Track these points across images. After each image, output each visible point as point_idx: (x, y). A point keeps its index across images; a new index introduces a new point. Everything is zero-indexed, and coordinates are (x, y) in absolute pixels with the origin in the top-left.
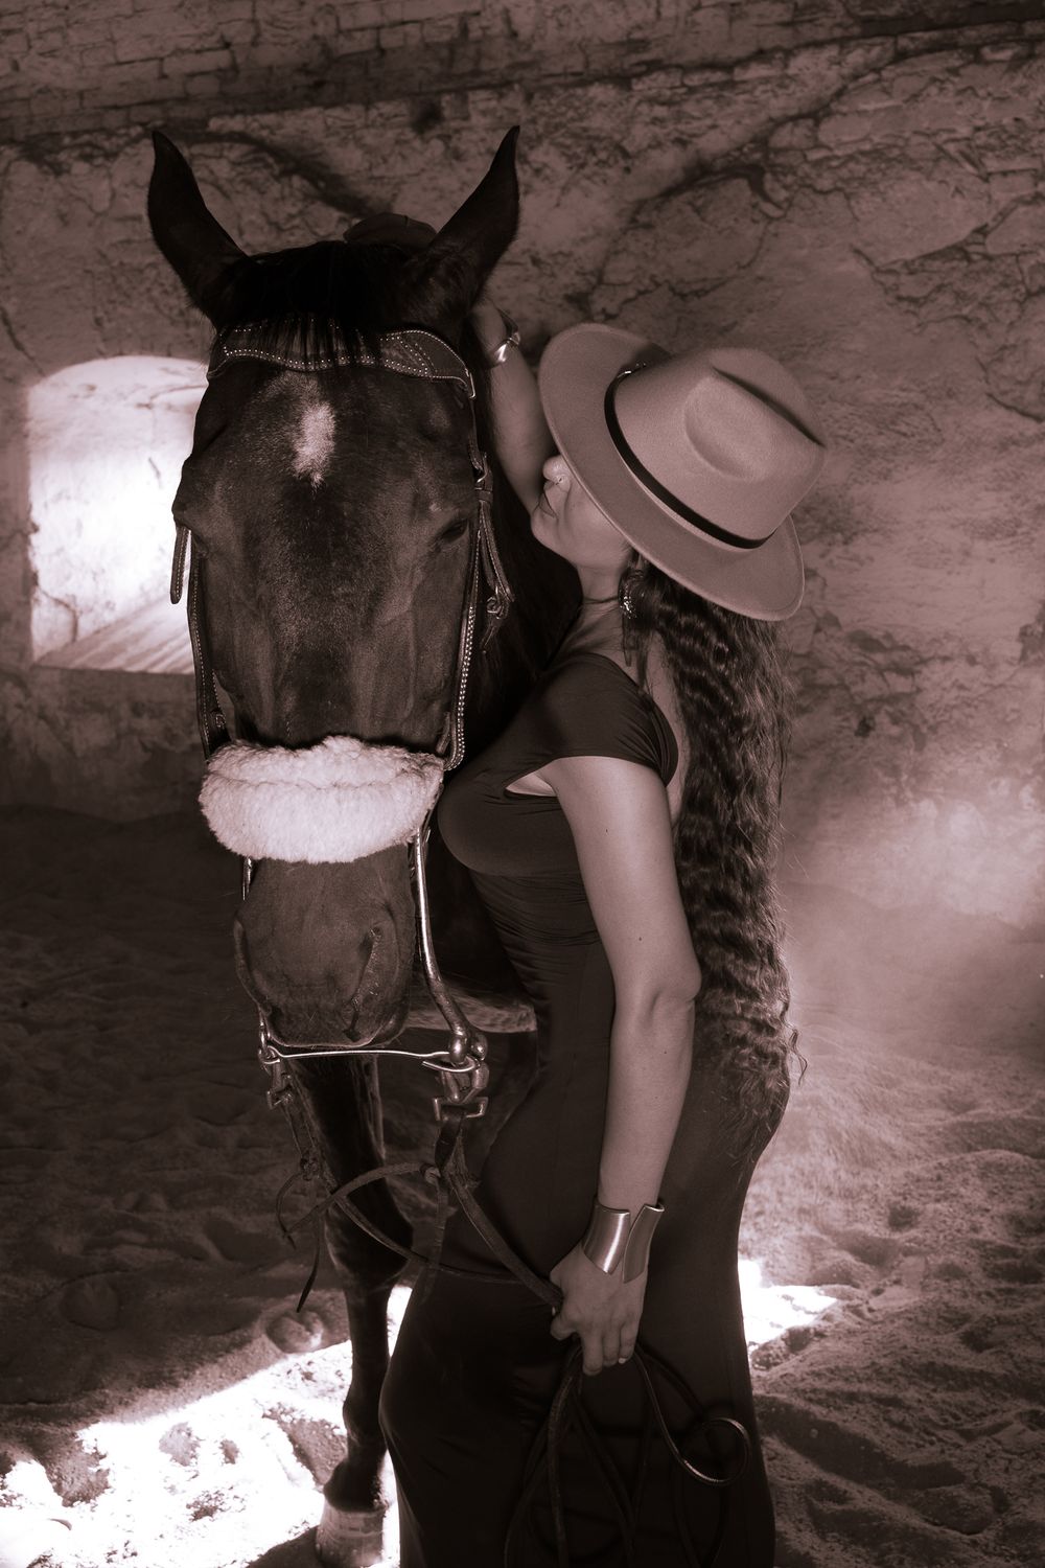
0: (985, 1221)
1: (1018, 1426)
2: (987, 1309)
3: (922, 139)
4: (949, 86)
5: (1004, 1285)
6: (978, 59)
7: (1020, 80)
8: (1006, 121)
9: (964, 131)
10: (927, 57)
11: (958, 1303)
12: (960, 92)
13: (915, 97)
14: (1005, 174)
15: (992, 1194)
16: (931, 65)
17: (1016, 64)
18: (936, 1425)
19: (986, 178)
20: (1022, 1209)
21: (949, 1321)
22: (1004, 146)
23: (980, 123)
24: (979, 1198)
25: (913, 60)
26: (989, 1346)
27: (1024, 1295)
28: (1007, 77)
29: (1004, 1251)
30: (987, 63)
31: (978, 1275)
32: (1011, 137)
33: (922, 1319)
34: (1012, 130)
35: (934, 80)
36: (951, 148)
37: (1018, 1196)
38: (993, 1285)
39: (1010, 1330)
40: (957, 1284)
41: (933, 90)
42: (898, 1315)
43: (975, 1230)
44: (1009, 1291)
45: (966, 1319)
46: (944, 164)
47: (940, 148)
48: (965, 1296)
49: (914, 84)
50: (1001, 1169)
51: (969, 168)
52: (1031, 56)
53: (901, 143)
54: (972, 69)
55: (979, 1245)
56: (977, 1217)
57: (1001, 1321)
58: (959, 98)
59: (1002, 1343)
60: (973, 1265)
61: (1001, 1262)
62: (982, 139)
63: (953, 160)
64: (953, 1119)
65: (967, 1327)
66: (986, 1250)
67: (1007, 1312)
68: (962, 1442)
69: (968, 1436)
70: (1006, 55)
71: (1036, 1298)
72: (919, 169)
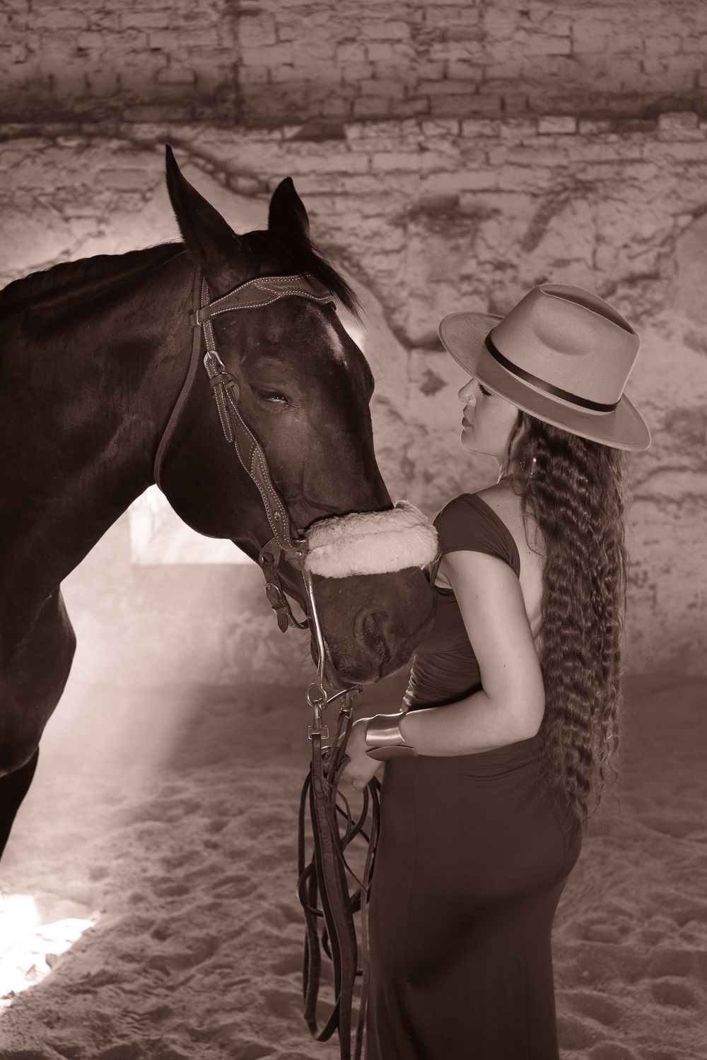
0: (148, 865)
1: (199, 976)
2: (163, 915)
3: (22, 193)
4: (38, 160)
5: (169, 899)
6: (55, 145)
7: (83, 160)
8: (77, 185)
9: (50, 189)
10: (21, 141)
11: (145, 915)
12: (46, 164)
13: (16, 165)
14: (79, 217)
15: (148, 849)
16: (26, 145)
17: (80, 150)
18: (151, 987)
19: (67, 219)
20: (169, 854)
21: (143, 926)
22: (76, 200)
23: (60, 185)
24: (141, 852)
25: (12, 142)
26: (170, 936)
27: (182, 903)
28: (74, 158)
29: (165, 880)
30: (62, 148)
31: (152, 897)
32: (81, 195)
33: (126, 929)
34: (81, 190)
35: (28, 156)
36: (43, 199)
37: (164, 847)
38: (162, 901)
39: (180, 924)
40: (141, 905)
41: (28, 162)
42: (111, 930)
43: (144, 870)
44: (172, 903)
45: (152, 923)
46: (39, 210)
47: (35, 199)
48: (148, 910)
49: (15, 157)
50: (150, 833)
51: (55, 213)
52: (89, 146)
53: (9, 194)
54: (51, 151)
55: (150, 879)
56: (144, 864)
57: (174, 920)
58: (45, 168)
59: (178, 932)
60: (148, 892)
61: (164, 886)
62: (62, 195)
63: (45, 207)
64: (113, 809)
65: (154, 928)
66: (154, 882)
67: (175, 914)
68: (168, 993)
69: (172, 988)
70: (73, 143)
71: (189, 903)
72: (23, 212)
